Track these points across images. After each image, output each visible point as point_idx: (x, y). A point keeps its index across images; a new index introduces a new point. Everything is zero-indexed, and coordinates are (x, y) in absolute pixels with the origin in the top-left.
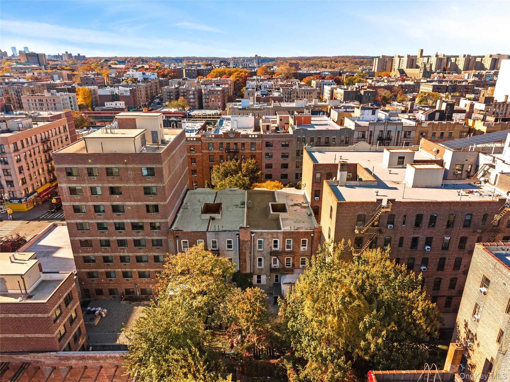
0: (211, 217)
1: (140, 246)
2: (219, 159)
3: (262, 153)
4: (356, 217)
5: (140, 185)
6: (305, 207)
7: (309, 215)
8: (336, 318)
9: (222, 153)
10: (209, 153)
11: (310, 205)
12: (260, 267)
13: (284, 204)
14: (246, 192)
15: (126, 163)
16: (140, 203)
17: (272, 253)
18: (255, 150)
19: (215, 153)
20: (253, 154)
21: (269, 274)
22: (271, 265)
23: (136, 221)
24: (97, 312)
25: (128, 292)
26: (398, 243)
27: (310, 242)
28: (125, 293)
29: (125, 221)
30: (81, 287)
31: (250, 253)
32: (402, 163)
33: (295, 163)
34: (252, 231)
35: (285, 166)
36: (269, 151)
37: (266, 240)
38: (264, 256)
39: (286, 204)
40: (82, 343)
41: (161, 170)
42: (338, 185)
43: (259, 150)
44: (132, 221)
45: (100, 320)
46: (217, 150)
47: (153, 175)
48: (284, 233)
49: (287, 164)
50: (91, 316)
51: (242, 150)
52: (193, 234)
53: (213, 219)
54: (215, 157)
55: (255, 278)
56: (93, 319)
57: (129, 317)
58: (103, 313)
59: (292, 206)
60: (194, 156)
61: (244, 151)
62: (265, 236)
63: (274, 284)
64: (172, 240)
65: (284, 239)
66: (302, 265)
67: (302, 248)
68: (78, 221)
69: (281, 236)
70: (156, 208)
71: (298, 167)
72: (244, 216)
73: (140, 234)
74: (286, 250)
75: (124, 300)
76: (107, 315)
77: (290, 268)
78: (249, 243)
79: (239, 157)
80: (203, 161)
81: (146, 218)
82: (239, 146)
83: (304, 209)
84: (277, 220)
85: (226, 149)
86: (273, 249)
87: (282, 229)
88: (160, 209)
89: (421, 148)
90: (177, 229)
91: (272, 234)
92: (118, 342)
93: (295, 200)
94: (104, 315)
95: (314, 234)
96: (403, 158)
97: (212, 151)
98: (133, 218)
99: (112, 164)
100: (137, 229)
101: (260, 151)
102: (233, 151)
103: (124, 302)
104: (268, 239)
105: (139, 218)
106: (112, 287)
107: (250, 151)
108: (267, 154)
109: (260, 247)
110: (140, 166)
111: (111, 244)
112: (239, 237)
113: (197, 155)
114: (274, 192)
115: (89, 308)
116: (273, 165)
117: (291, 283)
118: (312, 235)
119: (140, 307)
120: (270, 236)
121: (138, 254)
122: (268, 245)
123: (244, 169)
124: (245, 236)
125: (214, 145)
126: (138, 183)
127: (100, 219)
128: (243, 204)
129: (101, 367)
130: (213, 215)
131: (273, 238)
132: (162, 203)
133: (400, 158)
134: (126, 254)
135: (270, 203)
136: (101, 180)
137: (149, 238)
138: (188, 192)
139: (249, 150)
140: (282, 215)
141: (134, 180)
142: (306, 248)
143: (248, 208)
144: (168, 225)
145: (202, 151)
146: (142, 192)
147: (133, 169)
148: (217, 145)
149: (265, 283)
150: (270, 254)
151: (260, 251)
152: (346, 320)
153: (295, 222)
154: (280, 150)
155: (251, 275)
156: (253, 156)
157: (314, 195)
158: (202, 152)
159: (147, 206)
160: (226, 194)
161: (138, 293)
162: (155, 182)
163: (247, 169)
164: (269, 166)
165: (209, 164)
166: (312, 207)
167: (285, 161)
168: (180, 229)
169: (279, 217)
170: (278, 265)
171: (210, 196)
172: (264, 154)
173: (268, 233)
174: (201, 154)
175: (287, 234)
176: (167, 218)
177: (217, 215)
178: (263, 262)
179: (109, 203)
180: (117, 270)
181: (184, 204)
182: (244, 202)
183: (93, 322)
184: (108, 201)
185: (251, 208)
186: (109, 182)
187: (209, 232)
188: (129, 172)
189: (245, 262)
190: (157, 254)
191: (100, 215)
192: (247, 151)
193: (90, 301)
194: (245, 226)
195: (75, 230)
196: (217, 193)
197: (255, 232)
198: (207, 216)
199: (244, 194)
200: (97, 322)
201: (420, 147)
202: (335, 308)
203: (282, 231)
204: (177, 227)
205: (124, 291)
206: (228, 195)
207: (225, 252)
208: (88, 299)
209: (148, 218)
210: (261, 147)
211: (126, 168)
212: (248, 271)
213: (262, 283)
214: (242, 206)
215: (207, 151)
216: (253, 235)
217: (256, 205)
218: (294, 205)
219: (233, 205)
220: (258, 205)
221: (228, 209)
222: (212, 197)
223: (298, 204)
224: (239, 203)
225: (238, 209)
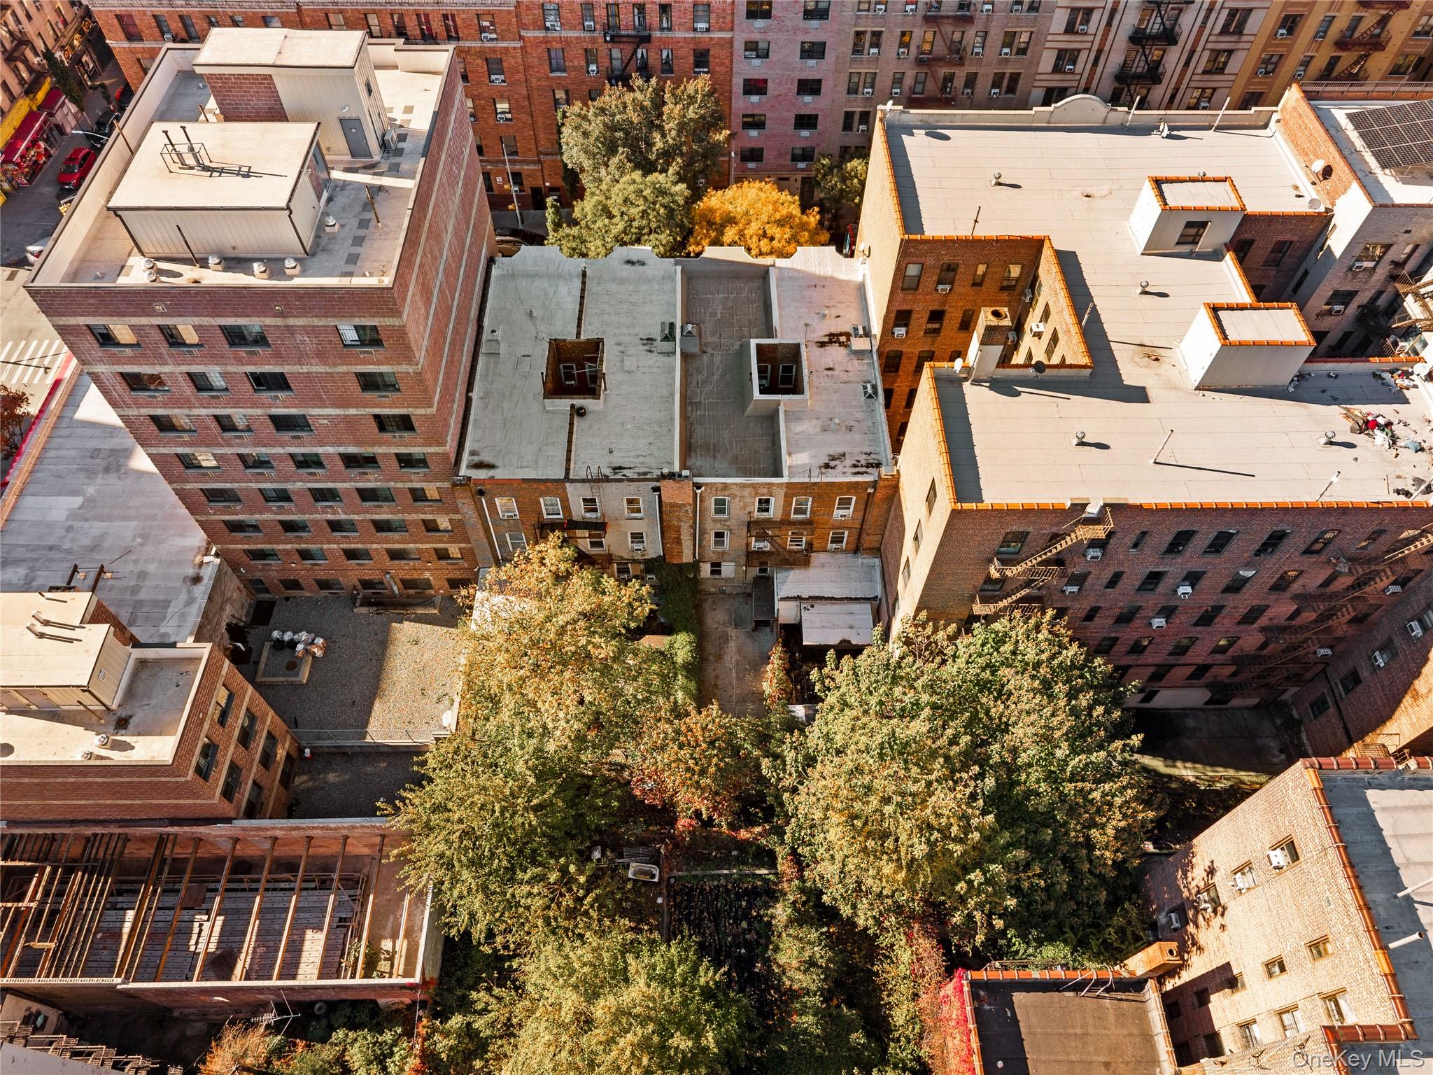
0: (572, 406)
1: (377, 500)
2: (583, 63)
3: (731, 41)
4: (1001, 538)
5: (342, 369)
6: (860, 354)
7: (870, 397)
9: (594, 40)
10: (546, 41)
11: (876, 343)
12: (719, 549)
13: (798, 346)
14: (679, 268)
15: (281, 315)
16: (352, 411)
17: (751, 525)
18: (708, 30)
19: (567, 42)
20: (702, 47)
21: (743, 560)
22: (748, 545)
23: (352, 450)
24: (300, 647)
25: (366, 584)
26: (1105, 581)
27: (863, 502)
28: (360, 587)
29: (320, 450)
30: (239, 577)
31: (693, 527)
33: (844, 78)
34: (697, 480)
35: (810, 87)
36: (756, 36)
37: (737, 499)
38: (731, 531)
39: (803, 348)
40: (285, 753)
41: (401, 333)
42: (966, 379)
43: (721, 29)
44: (342, 450)
45: (312, 667)
46: (573, 28)
47: (377, 342)
48: (789, 485)
49: (819, 82)
50: (285, 656)
51: (662, 29)
52: (525, 486)
53: (579, 412)
54: (570, 53)
55: (706, 569)
56: (293, 666)
57: (384, 655)
58: (316, 650)
59: (822, 344)
60: (493, 50)
61: (670, 34)
62: (735, 490)
63: (757, 579)
64: (468, 501)
65: (788, 498)
66: (834, 546)
67: (838, 514)
68: (180, 450)
69: (781, 493)
70: (405, 423)
71: (856, 93)
72: (673, 395)
73: (369, 477)
74: (793, 517)
75: (362, 605)
76: (326, 649)
77: (801, 551)
78: (689, 509)
79: (652, 54)
80: (527, 67)
81: (380, 444)
82: (653, 17)
83: (856, 362)
84: (770, 419)
85: (607, 28)
86: (757, 515)
87: (787, 461)
88: (416, 424)
89: (1278, 121)
90: (476, 459)
91: (754, 486)
92: (368, 740)
93: (834, 312)
94: (319, 653)
95: (874, 487)
96: (1203, 225)
97: (556, 34)
98: (340, 444)
99: (236, 316)
100: (360, 466)
101: (727, 35)
102: (631, 32)
103: (364, 610)
104: (742, 497)
105: (357, 444)
106: (322, 576)
107: (691, 35)
108: (751, 46)
109: (718, 511)
110: (332, 322)
111: (294, 498)
112: (660, 496)
113: (506, 49)
114: (764, 273)
115: (276, 634)
116: (770, 85)
117: (799, 598)
118: (870, 490)
119: (406, 623)
120: (747, 492)
121: (376, 517)
122: (744, 508)
123: (670, 126)
124: (674, 493)
125: (564, 12)
126: (334, 365)
127: (239, 446)
128: (669, 337)
129: (346, 838)
130: (578, 402)
131: (756, 494)
132: (421, 411)
133: (1189, 225)
134: (343, 517)
135: (754, 342)
136: (214, 356)
137: (400, 485)
138: (495, 272)
139: (687, 30)
140: (785, 401)
141: (321, 356)
142: (849, 512)
143: (685, 356)
144: (448, 458)
145: (523, 33)
146: (355, 387)
147: (310, 330)
148: (572, 11)
149: (732, 576)
150: (749, 526)
151: (721, 521)
153: (825, 430)
154: (796, 30)
155: (695, 566)
156: (701, 59)
157: (892, 322)
158: (521, 38)
159: (377, 417)
160: (614, 280)
161: (395, 588)
162: (388, 361)
163: (681, 127)
164: (755, 87)
165: (548, 78)
166: (880, 357)
167: (812, 69)
168: (486, 457)
169: (777, 411)
170: (766, 546)
171: (563, 289)
172: (739, 46)
173: (744, 486)
174: (518, 44)
175: (796, 489)
176: (444, 444)
177: (591, 401)
178: (726, 540)
179: (259, 412)
180: (325, 546)
181: (486, 335)
182: (672, 325)
183: (297, 675)
184: (255, 405)
185: (693, 356)
186: (240, 361)
187: (573, 481)
188: (299, 337)
189: (679, 542)
190: (429, 517)
191: (242, 437)
192: (679, 34)
193: (272, 604)
195: (178, 468)
196: (584, 274)
197: (706, 484)
198: (564, 404)
199: (672, 278)
200: (304, 675)
201: (1275, 117)
203: (785, 480)
204: (476, 447)
205: (358, 583)
206: (621, 282)
207: (622, 522)
208: (266, 596)
209: (389, 444)
210: (729, 18)
211: (287, 327)
212: (687, 557)
213: (723, 575)
214: (666, 346)
215: (541, 34)
216: (699, 491)
217: (710, 340)
218: (826, 339)
219: (638, 341)
220: (715, 339)
221: (622, 361)
222: (569, 292)
223: (841, 334)
224: (656, 333)
225: (654, 359)
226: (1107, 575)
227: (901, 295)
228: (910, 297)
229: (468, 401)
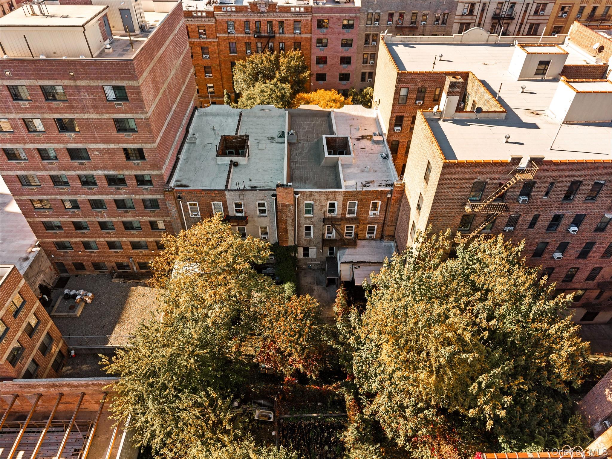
0: (231, 161)
1: (126, 208)
2: (245, 49)
3: (311, 38)
4: (471, 186)
5: (106, 116)
6: (378, 143)
7: (385, 158)
8: (434, 377)
9: (249, 38)
10: (228, 38)
11: (385, 138)
12: (308, 238)
13: (347, 138)
14: (287, 112)
15: (73, 78)
16: (112, 146)
17: (325, 220)
18: (300, 33)
19: (238, 39)
20: (298, 41)
21: (320, 245)
22: (323, 235)
23: (112, 172)
24: (78, 297)
25: (120, 266)
26: (528, 222)
27: (385, 204)
28: (116, 268)
29: (94, 173)
30: (51, 261)
31: (294, 220)
32: (542, 71)
33: (361, 56)
34: (296, 190)
35: (346, 60)
36: (322, 36)
37: (318, 203)
38: (314, 225)
39: (349, 138)
40: (58, 350)
41: (137, 90)
42: (440, 119)
43: (306, 33)
44: (106, 172)
45: (84, 308)
46: (241, 33)
47: (124, 98)
48: (346, 193)
49: (350, 58)
50: (70, 303)
51: (280, 33)
52: (203, 193)
53: (236, 164)
54: (239, 44)
55: (301, 251)
56: (73, 308)
57: (125, 302)
58: (87, 299)
59: (358, 140)
60: (205, 43)
61: (284, 35)
62: (316, 197)
63: (328, 258)
64: (173, 202)
65: (345, 201)
66: (370, 235)
67: (371, 213)
68: (19, 173)
69: (341, 198)
70: (140, 154)
71: (366, 63)
72: (283, 158)
73: (122, 192)
74: (348, 215)
75: (116, 278)
76: (93, 300)
77: (352, 239)
78: (292, 207)
79: (275, 44)
80: (219, 51)
81: (127, 168)
82: (276, 27)
83: (376, 146)
84: (335, 167)
85: (255, 32)
86: (328, 214)
87: (343, 184)
88: (146, 155)
89: (569, 39)
90: (179, 183)
91: (327, 194)
92: (109, 345)
93: (363, 128)
94: (89, 301)
95: (391, 194)
96: (547, 63)
97: (233, 35)
98: (105, 168)
99: (49, 79)
100: (116, 185)
101: (308, 36)
102: (266, 34)
103: (117, 280)
104: (320, 201)
105: (115, 168)
106: (96, 260)
107: (292, 36)
108: (319, 41)
109: (308, 212)
110: (101, 83)
111: (80, 206)
112: (276, 199)
113: (210, 42)
114: (329, 114)
115: (66, 291)
116: (328, 59)
117: (352, 262)
118: (389, 196)
119: (139, 287)
120: (323, 197)
121: (125, 219)
122: (321, 209)
123: (283, 68)
124: (286, 198)
125: (236, 25)
126: (102, 113)
127: (51, 169)
128: (282, 136)
129: (84, 394)
130: (235, 159)
131: (328, 199)
132: (148, 146)
133: (541, 63)
134: (107, 219)
135: (324, 136)
136: (37, 107)
137: (137, 197)
138: (197, 113)
139: (291, 33)
140: (342, 159)
141: (95, 108)
142: (377, 212)
143: (290, 144)
144: (163, 178)
145: (218, 35)
146: (112, 128)
147: (89, 89)
148: (240, 25)
149: (315, 257)
150: (324, 222)
151: (309, 218)
152: (449, 379)
153: (363, 171)
154: (339, 33)
155: (295, 248)
156: (297, 45)
157: (393, 123)
158: (217, 37)
159: (125, 150)
160: (255, 117)
161: (135, 268)
162: (131, 111)
163: (288, 69)
164: (321, 60)
165: (229, 56)
166: (388, 142)
167: (346, 52)
168: (184, 182)
169: (338, 163)
170: (334, 235)
171: (230, 120)
172: (314, 41)
173: (321, 193)
174: (216, 40)
175: (349, 195)
176: (160, 168)
177: (241, 158)
178: (312, 232)
179: (61, 146)
180: (98, 240)
181: (189, 136)
182: (283, 133)
183: (74, 312)
184: (59, 142)
185: (294, 144)
186: (51, 111)
187: (229, 190)
188: (82, 94)
189: (286, 231)
190: (153, 219)
191: (52, 164)
192: (287, 35)
193: (68, 278)
194: (285, 183)
195: (18, 185)
196: (241, 114)
197: (301, 192)
198: (226, 160)
199: (283, 116)
200: (79, 312)
201: (567, 38)
202: (433, 362)
203: (343, 189)
204: (179, 178)
205: (115, 265)
206: (259, 117)
207: (256, 219)
208: (65, 275)
209: (131, 168)
210: (309, 28)
211: (76, 86)
212: (291, 243)
213: (310, 257)
214: (281, 140)
215: (226, 35)
216: (297, 196)
217: (302, 138)
218: (361, 138)
219: (266, 138)
220: (305, 138)
221: (258, 146)
222: (233, 121)
223: (368, 136)
224: (276, 135)
225: (274, 145)
226: (530, 218)
227: (398, 106)
228: (403, 108)
229: (178, 159)
